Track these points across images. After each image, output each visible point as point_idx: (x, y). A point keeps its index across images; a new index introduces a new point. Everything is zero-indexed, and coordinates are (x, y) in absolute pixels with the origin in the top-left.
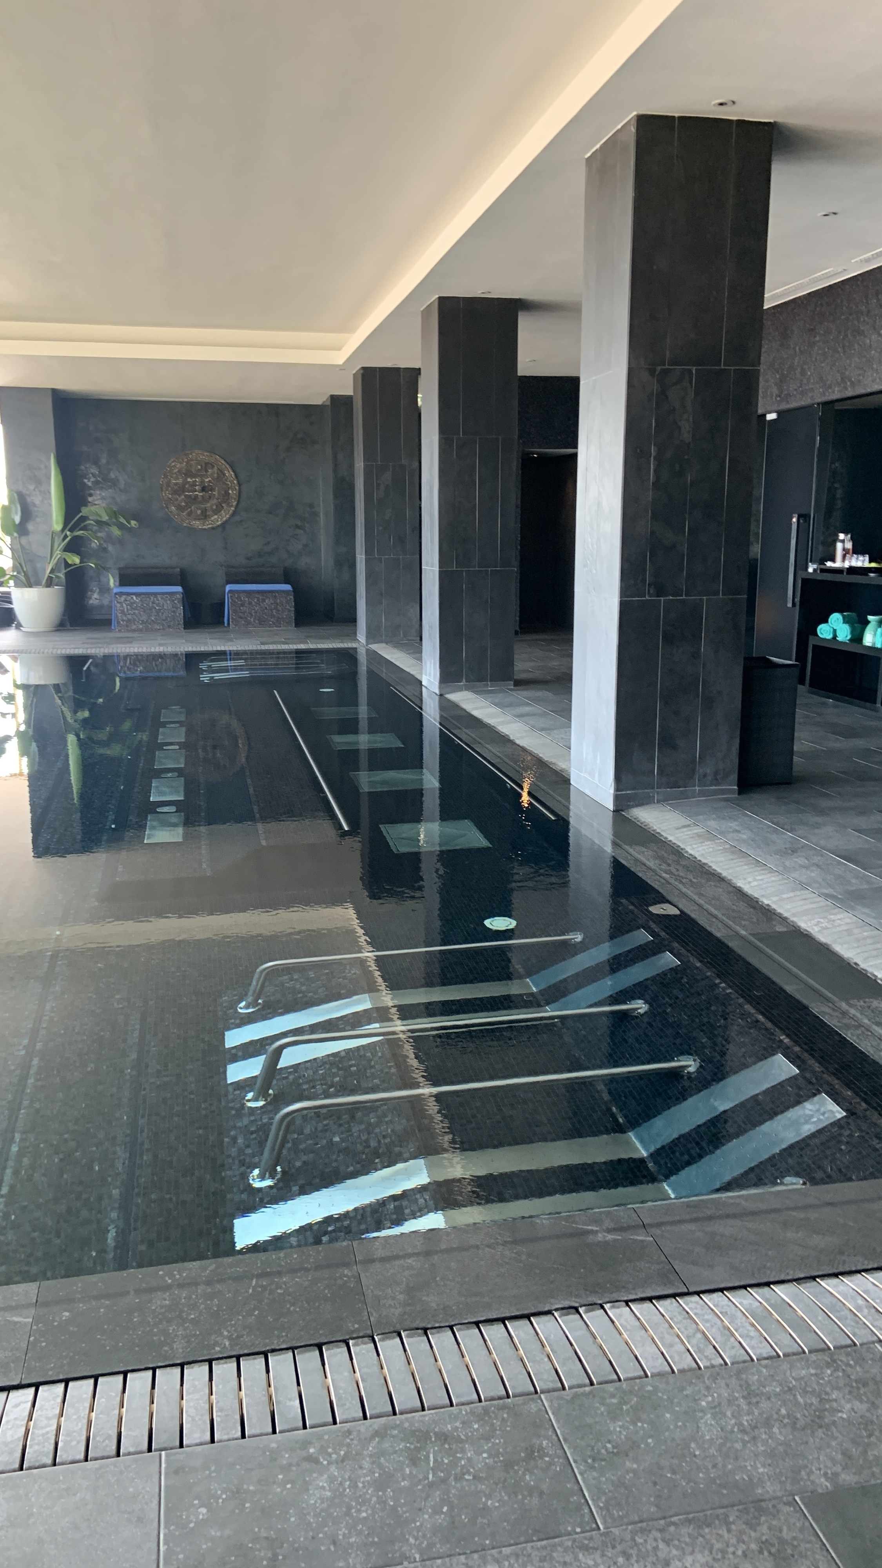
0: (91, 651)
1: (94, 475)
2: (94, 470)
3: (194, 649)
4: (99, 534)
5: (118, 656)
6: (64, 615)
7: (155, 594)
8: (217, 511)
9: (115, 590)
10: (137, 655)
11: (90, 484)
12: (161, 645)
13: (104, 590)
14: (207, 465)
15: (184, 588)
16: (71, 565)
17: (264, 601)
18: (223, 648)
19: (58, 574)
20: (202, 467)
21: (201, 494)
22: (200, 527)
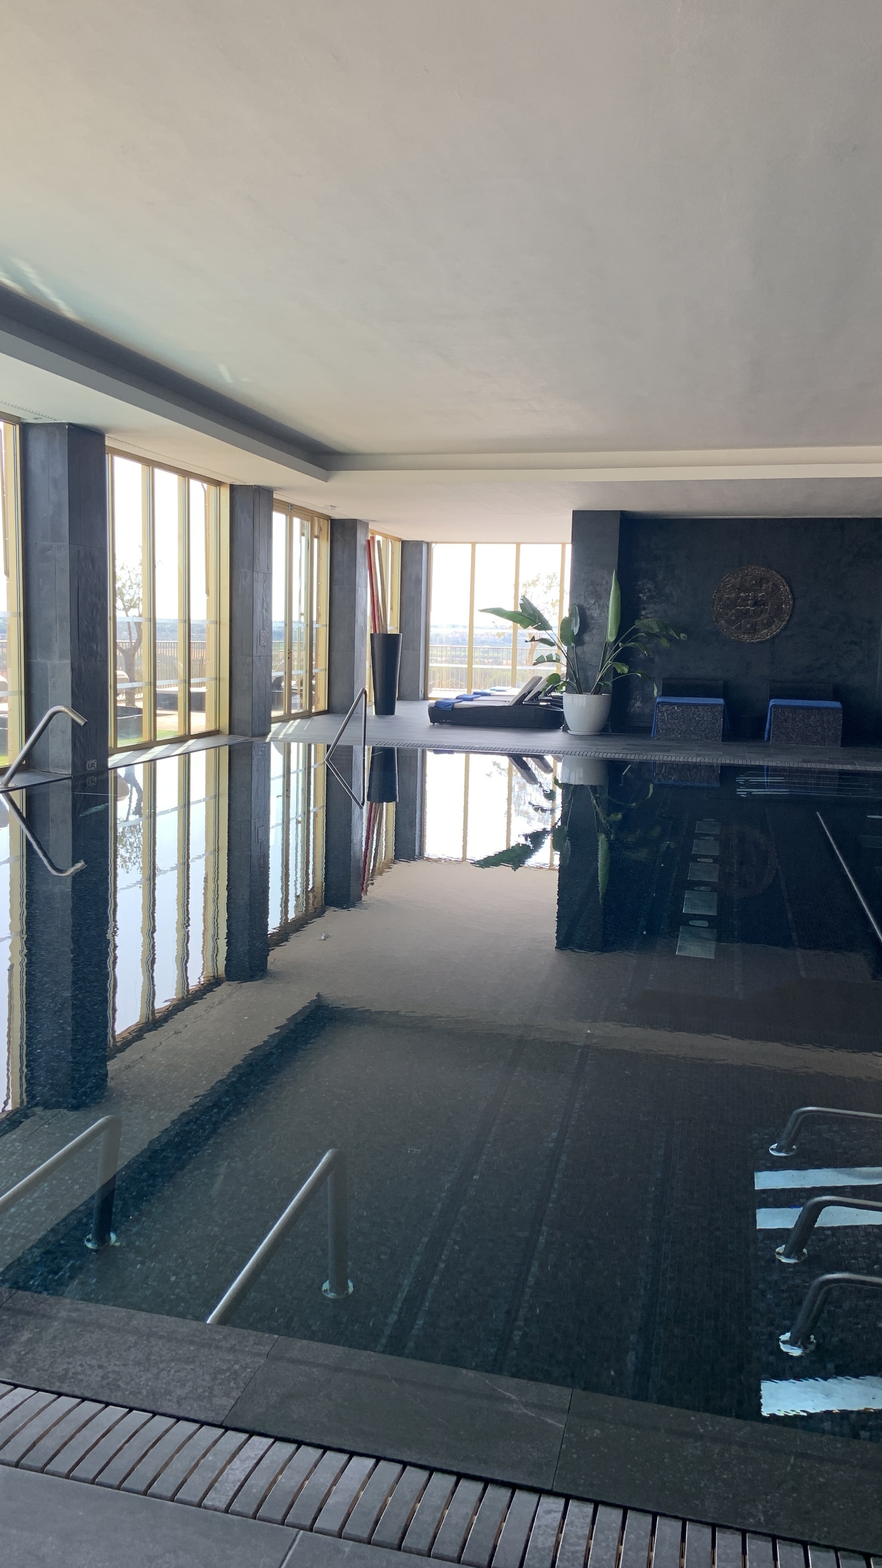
0: (631, 757)
1: (650, 591)
2: (650, 585)
3: (732, 762)
4: (648, 646)
5: (654, 763)
6: (608, 721)
7: (696, 706)
8: (769, 624)
9: (658, 700)
10: (672, 763)
11: (645, 598)
12: (698, 755)
13: (648, 698)
14: (761, 581)
15: (725, 702)
16: (620, 674)
17: (809, 718)
18: (761, 763)
19: (606, 682)
20: (756, 582)
21: (753, 608)
22: (748, 641)
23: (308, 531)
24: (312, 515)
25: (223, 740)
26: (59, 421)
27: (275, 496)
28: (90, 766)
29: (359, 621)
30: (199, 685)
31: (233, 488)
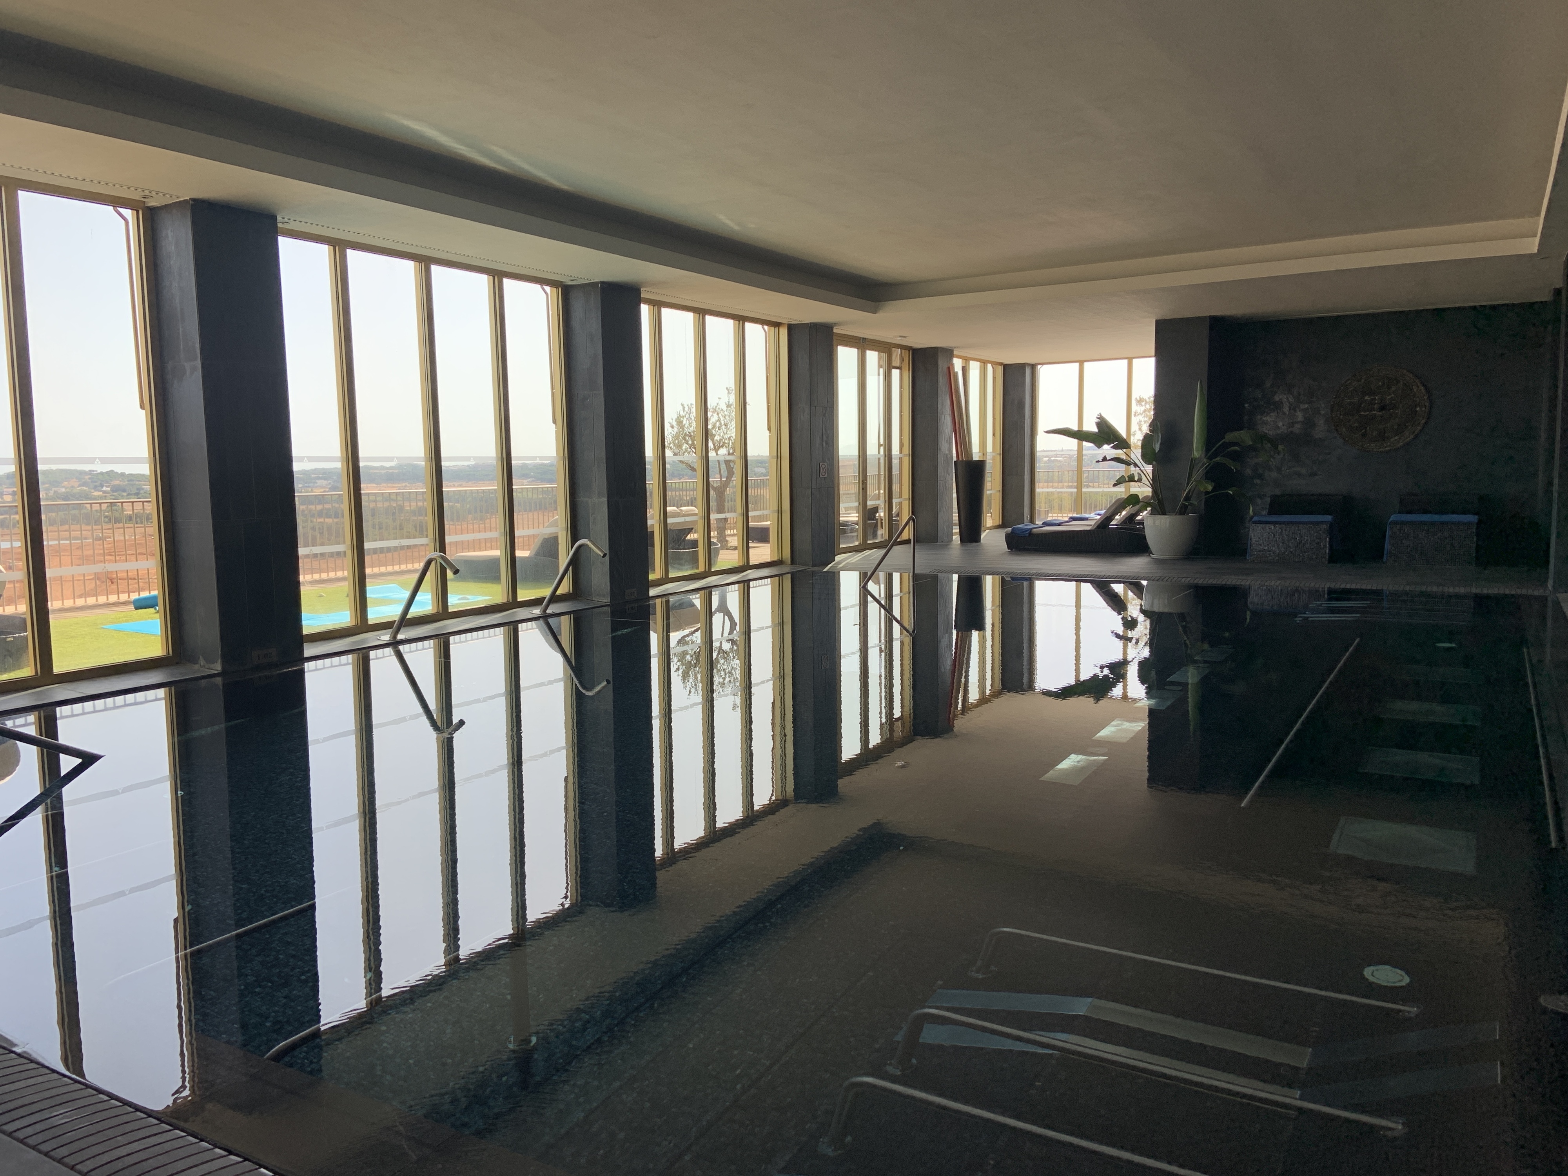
1: (1256, 400)
2: (1257, 394)
7: (1298, 524)
8: (1400, 430)
11: (1250, 408)
14: (1389, 382)
15: (1334, 518)
17: (1435, 534)
19: (1192, 502)
20: (1383, 383)
21: (1380, 413)
22: (1375, 450)
23: (884, 363)
24: (889, 347)
25: (786, 569)
26: (592, 281)
27: (835, 331)
28: (629, 594)
29: (943, 448)
30: (761, 518)
31: (791, 328)
